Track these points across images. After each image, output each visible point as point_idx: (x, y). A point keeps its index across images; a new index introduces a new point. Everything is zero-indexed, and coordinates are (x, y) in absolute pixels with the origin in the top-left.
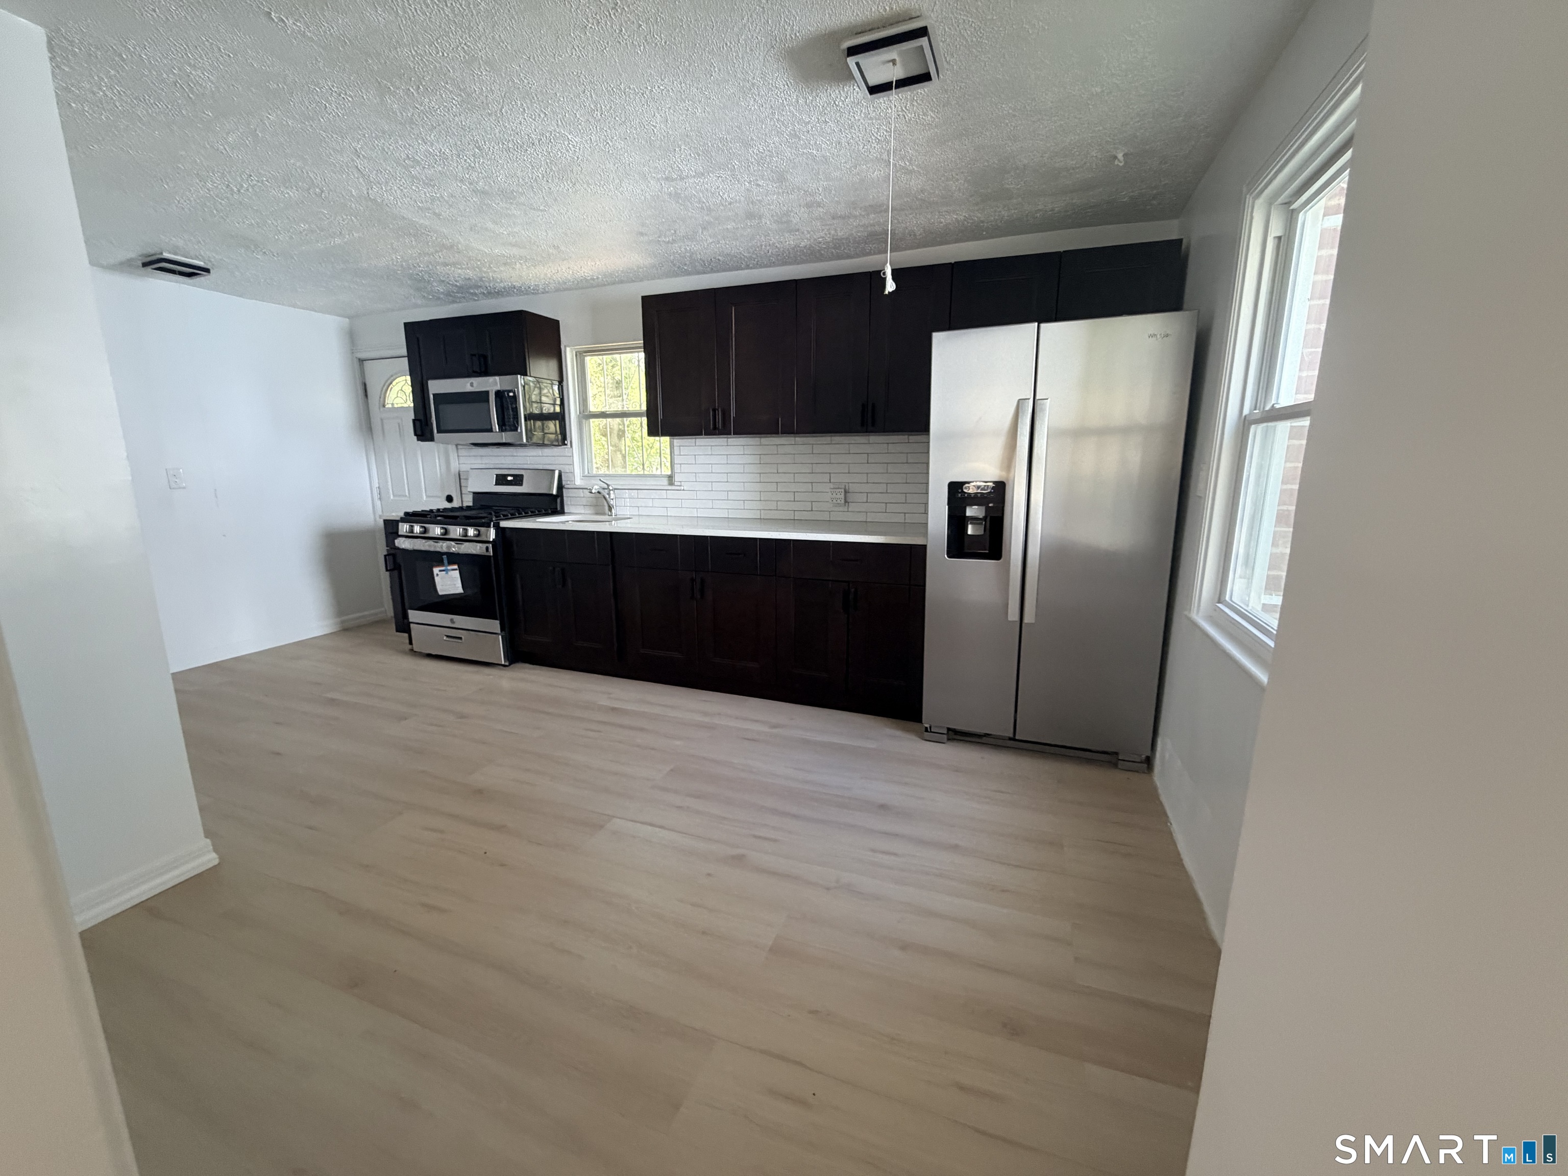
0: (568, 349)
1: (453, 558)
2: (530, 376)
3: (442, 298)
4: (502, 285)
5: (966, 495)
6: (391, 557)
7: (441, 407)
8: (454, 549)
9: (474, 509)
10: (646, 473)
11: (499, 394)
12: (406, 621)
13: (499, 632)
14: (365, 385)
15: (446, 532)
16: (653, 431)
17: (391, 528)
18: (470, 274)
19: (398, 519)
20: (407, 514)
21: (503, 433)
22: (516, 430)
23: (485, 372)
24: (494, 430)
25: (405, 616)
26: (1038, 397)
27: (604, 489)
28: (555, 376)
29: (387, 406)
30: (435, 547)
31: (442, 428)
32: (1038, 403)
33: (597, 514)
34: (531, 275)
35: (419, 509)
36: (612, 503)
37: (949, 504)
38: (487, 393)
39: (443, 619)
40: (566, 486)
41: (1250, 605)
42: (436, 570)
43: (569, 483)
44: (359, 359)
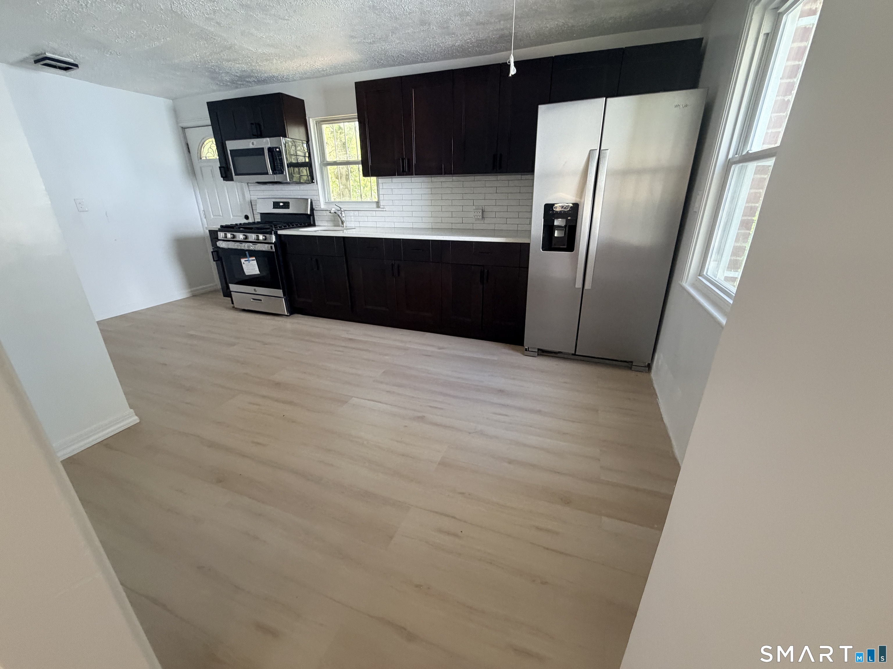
0: (311, 120)
1: (252, 253)
2: (288, 138)
3: (229, 85)
4: (266, 75)
5: (555, 212)
6: (216, 253)
7: (235, 158)
8: (252, 248)
9: (261, 224)
10: (363, 200)
11: (270, 150)
12: (228, 290)
13: (283, 296)
14: (187, 145)
15: (246, 237)
16: (366, 173)
17: (213, 234)
18: (245, 67)
19: (218, 230)
20: (222, 226)
21: (275, 175)
22: (282, 173)
23: (260, 135)
24: (269, 174)
25: (228, 288)
26: (602, 148)
27: (338, 210)
28: (304, 138)
29: (202, 159)
30: (241, 246)
31: (238, 172)
32: (602, 152)
33: (335, 226)
34: (284, 68)
35: (229, 223)
36: (343, 219)
37: (544, 218)
38: (263, 149)
39: (250, 289)
40: (316, 209)
41: (718, 277)
42: (243, 260)
43: (317, 207)
44: (182, 128)
